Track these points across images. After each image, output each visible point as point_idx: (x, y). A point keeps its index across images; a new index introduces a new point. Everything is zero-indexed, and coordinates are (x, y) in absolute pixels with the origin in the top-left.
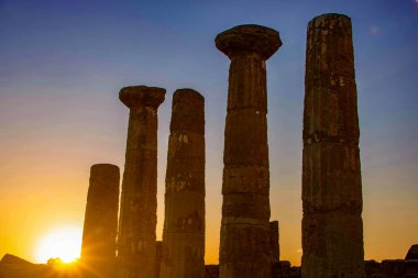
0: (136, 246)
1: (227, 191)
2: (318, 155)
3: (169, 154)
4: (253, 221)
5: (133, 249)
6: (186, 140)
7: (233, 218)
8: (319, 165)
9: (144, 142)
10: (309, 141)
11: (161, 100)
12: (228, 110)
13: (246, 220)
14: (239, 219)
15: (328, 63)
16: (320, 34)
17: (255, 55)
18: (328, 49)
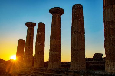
0: (28, 57)
1: (51, 45)
2: (76, 37)
3: (37, 37)
4: (57, 53)
5: (27, 58)
6: (41, 34)
7: (52, 52)
8: (76, 39)
9: (31, 35)
10: (73, 33)
11: (35, 26)
12: (52, 27)
13: (55, 52)
14: (54, 52)
15: (78, 15)
16: (76, 8)
17: (58, 14)
18: (78, 12)
